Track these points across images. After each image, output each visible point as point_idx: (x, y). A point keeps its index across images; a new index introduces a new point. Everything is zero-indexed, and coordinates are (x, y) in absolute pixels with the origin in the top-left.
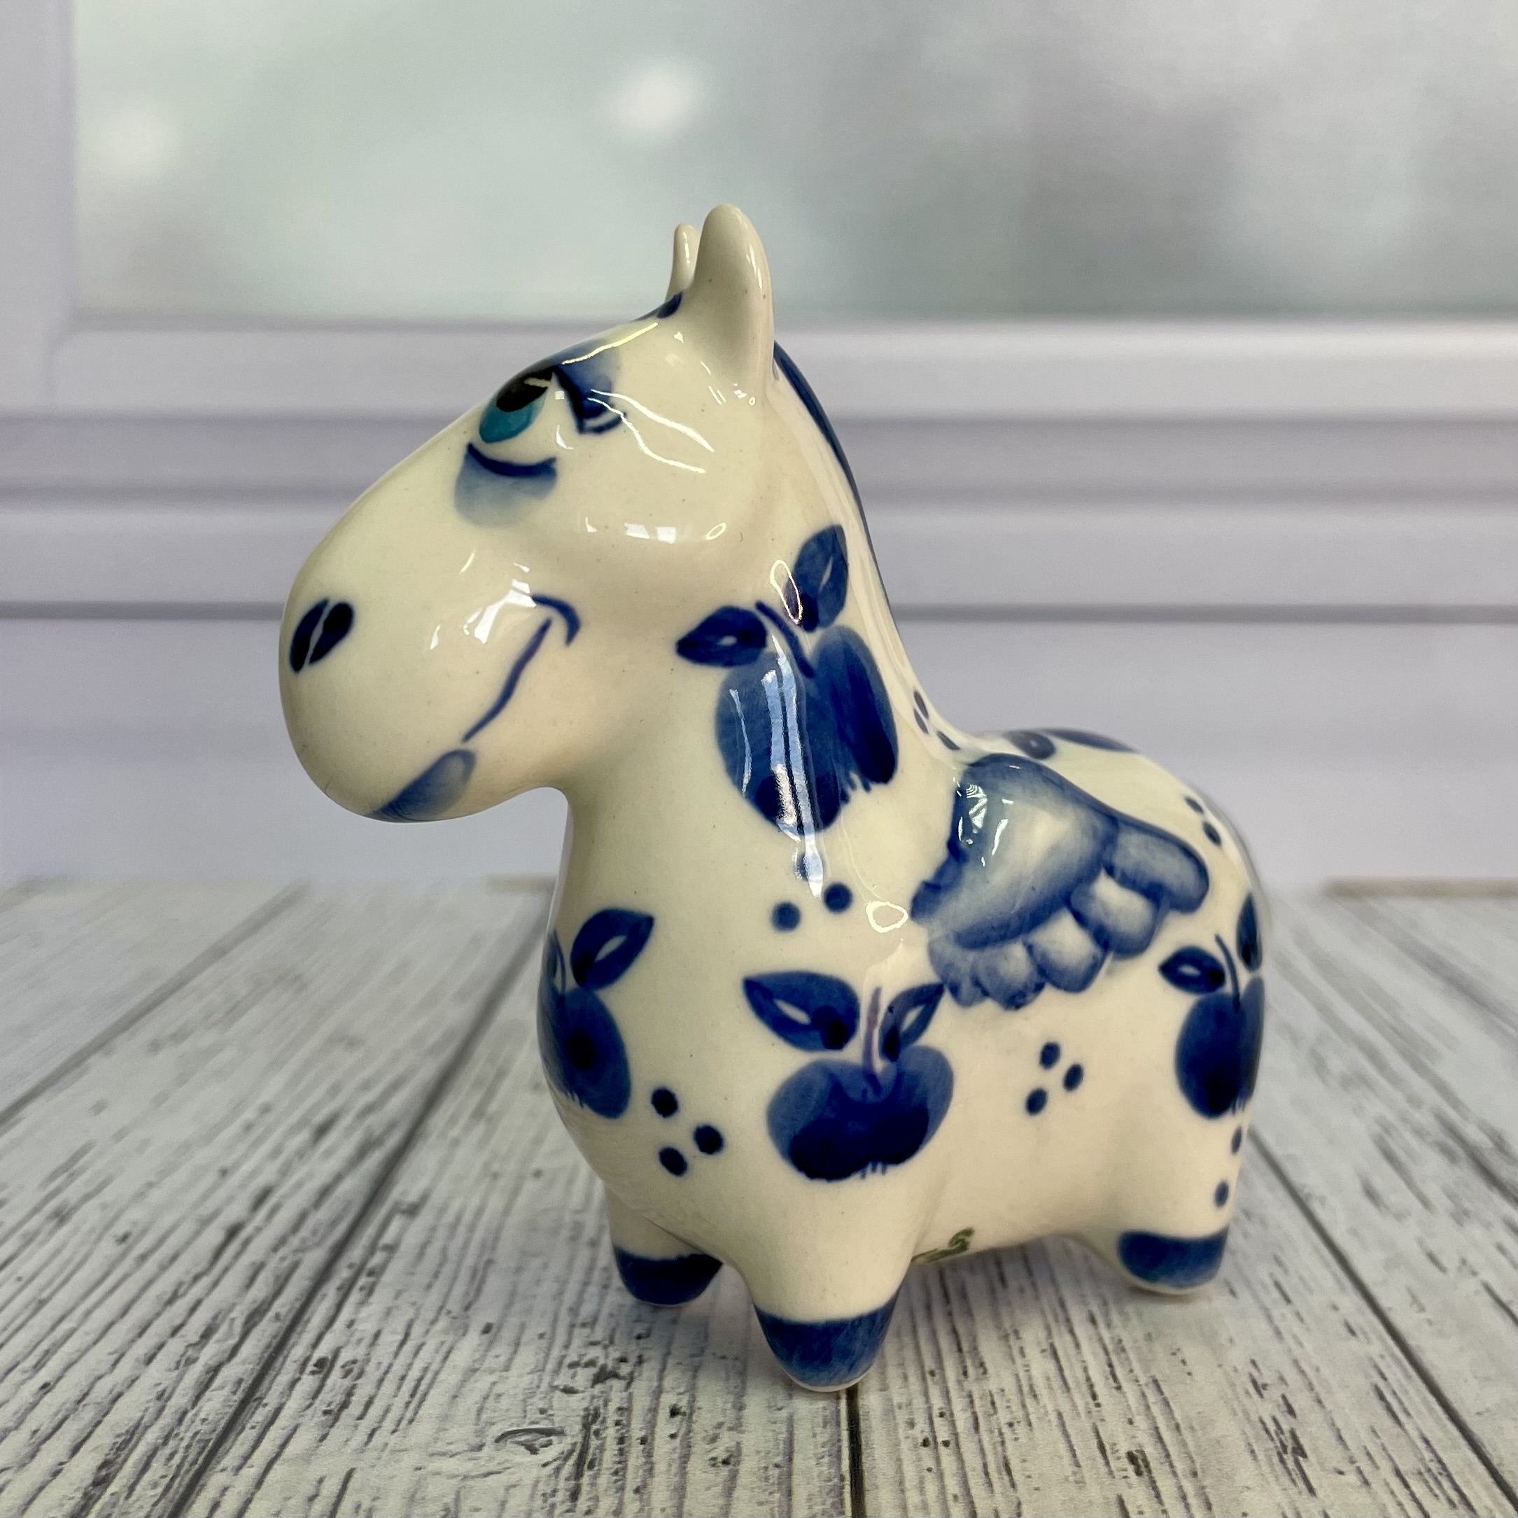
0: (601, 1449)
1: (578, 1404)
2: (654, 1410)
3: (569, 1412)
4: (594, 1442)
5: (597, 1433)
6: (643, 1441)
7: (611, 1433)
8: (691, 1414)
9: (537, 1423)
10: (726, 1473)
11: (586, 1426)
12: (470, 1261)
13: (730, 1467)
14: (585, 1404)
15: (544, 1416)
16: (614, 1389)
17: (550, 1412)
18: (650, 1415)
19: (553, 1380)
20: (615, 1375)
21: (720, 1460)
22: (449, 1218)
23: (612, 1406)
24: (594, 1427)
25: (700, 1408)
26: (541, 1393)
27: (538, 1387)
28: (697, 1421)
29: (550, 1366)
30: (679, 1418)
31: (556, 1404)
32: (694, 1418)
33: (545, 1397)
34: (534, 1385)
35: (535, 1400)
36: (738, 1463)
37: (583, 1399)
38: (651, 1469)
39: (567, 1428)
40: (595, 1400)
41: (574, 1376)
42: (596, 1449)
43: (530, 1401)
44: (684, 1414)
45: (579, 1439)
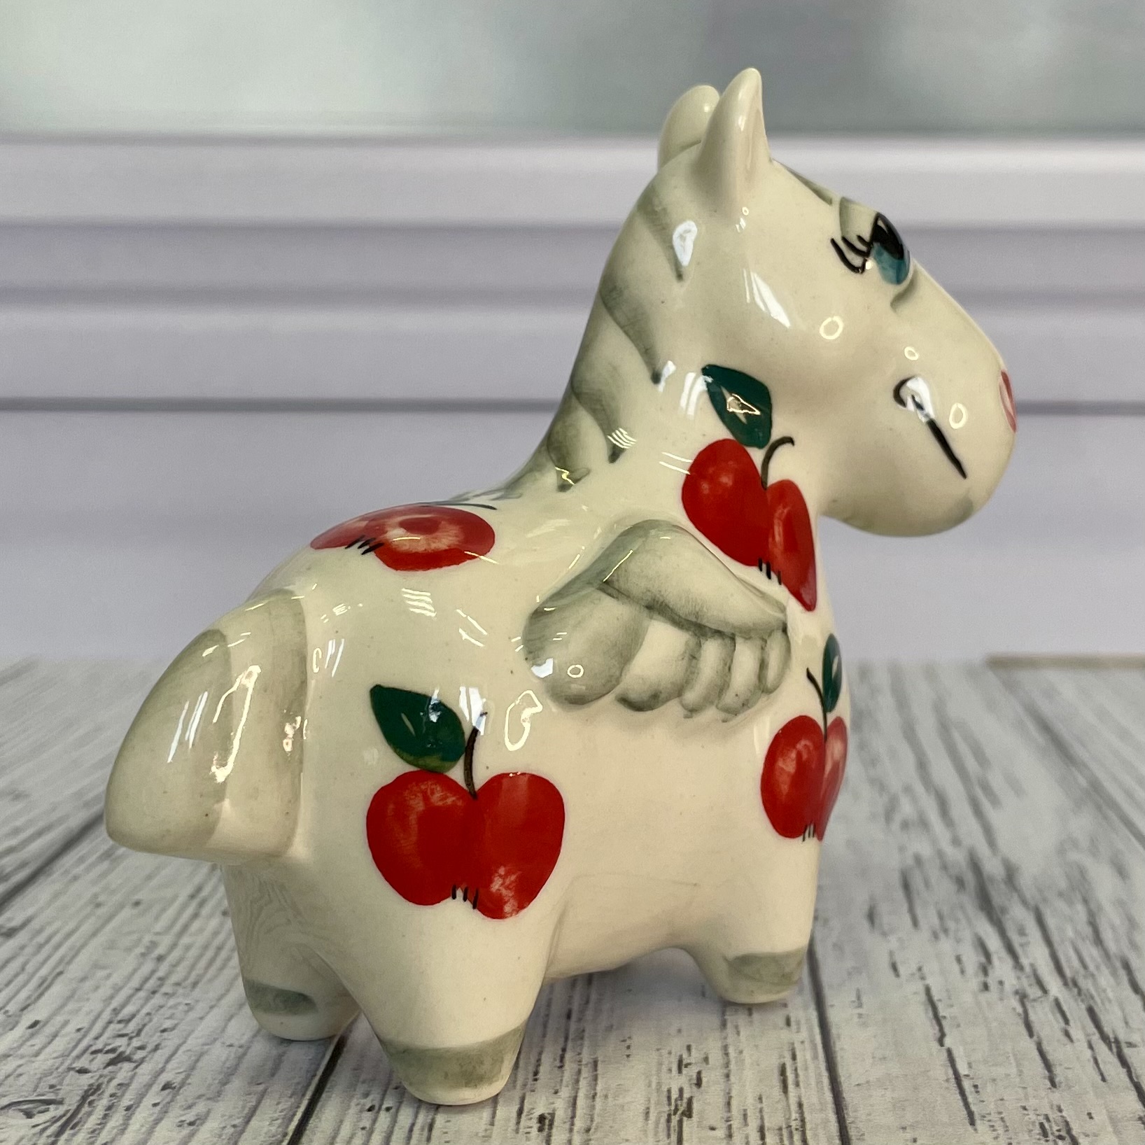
0: (89, 1114)
1: (85, 1080)
2: (149, 1086)
3: (73, 1087)
4: (86, 1109)
5: (91, 1103)
6: (128, 1108)
7: (104, 1102)
8: (180, 1088)
9: (43, 1095)
10: (188, 1131)
11: (84, 1099)
12: (44, 972)
13: (192, 1128)
14: (92, 1081)
15: (51, 1090)
16: (123, 1070)
17: (58, 1087)
18: (143, 1090)
19: (73, 1062)
20: (129, 1059)
21: (188, 1121)
22: (41, 939)
23: (115, 1082)
24: (91, 1098)
25: (189, 1084)
26: (58, 1073)
27: (57, 1069)
28: (182, 1094)
29: (75, 1053)
30: (167, 1091)
31: (67, 1081)
32: (181, 1091)
33: (59, 1076)
34: (55, 1067)
35: (49, 1078)
36: (202, 1124)
37: (92, 1077)
38: (125, 1129)
39: (68, 1099)
40: (102, 1079)
41: (92, 1061)
42: (84, 1114)
43: (45, 1079)
44: (175, 1088)
45: (73, 1107)
